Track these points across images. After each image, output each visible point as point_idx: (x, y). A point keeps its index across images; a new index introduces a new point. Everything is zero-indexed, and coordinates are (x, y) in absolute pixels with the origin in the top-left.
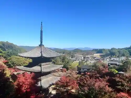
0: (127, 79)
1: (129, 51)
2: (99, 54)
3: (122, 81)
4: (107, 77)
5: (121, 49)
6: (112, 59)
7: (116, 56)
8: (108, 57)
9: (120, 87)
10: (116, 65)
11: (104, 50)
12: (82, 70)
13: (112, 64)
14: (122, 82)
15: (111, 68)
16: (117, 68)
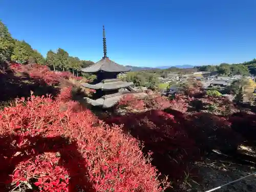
0: (221, 101)
1: (249, 67)
2: (201, 73)
3: (212, 103)
4: (191, 98)
5: (237, 65)
6: (219, 78)
7: (225, 74)
8: (213, 76)
9: (207, 111)
10: (222, 85)
11: (209, 66)
12: (171, 92)
13: (215, 85)
14: (211, 105)
15: (213, 89)
16: (221, 89)
